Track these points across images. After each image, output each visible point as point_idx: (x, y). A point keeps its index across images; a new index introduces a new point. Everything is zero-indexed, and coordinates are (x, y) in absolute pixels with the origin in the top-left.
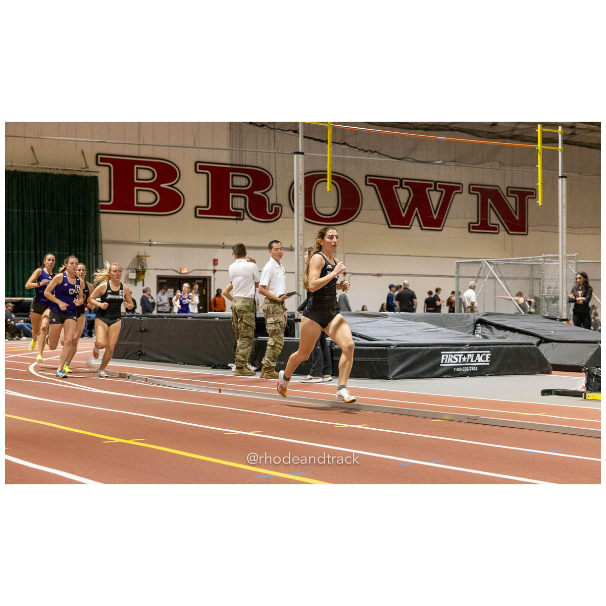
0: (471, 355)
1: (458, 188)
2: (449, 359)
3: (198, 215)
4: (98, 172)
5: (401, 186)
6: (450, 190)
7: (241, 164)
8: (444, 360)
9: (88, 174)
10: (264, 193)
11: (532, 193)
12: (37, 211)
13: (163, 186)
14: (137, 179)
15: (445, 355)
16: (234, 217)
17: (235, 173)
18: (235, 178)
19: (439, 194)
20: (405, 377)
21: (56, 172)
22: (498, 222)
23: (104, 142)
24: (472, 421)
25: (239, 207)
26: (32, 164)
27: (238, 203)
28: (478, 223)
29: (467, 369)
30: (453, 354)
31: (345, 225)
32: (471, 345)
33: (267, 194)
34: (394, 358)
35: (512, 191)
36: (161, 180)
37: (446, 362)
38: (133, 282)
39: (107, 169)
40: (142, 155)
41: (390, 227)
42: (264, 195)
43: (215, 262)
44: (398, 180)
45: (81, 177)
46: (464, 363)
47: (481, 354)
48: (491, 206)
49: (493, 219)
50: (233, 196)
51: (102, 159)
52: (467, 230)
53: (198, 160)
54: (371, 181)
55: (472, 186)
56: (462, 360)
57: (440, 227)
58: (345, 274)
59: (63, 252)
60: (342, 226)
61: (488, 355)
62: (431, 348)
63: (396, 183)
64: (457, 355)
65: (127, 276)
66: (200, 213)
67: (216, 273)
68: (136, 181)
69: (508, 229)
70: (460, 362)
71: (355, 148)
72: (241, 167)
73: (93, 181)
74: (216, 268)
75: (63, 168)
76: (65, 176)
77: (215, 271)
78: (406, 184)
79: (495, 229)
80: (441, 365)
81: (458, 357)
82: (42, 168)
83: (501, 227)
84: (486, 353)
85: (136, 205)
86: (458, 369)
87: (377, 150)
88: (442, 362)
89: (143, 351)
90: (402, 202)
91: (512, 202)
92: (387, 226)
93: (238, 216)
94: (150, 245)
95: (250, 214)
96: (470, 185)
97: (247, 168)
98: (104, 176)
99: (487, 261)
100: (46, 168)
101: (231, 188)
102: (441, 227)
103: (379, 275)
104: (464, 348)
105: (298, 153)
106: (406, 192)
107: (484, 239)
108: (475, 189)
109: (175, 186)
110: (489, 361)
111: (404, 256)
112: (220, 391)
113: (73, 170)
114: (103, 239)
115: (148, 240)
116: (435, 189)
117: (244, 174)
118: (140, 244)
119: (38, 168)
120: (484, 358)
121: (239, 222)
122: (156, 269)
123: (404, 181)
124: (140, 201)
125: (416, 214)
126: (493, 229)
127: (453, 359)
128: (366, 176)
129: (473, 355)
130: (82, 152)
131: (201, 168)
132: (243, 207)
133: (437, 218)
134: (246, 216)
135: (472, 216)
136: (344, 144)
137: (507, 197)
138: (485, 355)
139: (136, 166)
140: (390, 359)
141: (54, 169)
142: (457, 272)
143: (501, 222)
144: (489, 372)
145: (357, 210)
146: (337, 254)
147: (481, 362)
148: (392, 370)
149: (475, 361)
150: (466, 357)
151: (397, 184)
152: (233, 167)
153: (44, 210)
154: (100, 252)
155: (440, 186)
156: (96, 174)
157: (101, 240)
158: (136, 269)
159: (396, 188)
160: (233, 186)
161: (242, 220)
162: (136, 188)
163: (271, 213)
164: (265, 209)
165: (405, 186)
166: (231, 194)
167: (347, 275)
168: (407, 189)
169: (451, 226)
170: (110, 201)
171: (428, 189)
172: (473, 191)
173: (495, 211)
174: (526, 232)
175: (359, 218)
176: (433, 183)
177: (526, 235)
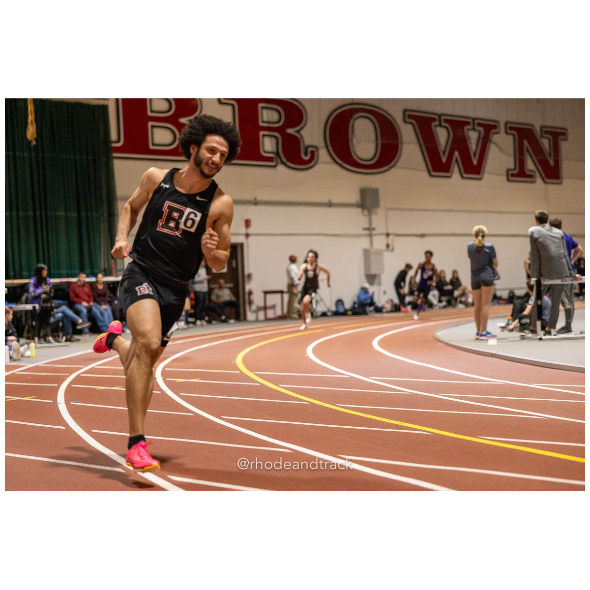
5: (440, 125)
6: (487, 130)
10: (297, 131)
11: (564, 134)
13: (182, 120)
14: (152, 111)
17: (265, 106)
18: (264, 111)
19: (477, 133)
22: (534, 169)
25: (271, 150)
27: (269, 145)
28: (516, 170)
31: (385, 173)
33: (303, 132)
35: (545, 131)
41: (431, 175)
42: (298, 135)
43: (248, 223)
48: (527, 148)
49: (530, 165)
52: (506, 178)
54: (410, 117)
55: (508, 125)
57: (479, 173)
58: (388, 235)
60: (381, 174)
63: (434, 120)
67: (251, 238)
68: (150, 114)
69: (544, 176)
74: (250, 231)
77: (247, 235)
78: (446, 121)
79: (531, 176)
83: (538, 175)
85: (151, 147)
91: (545, 143)
92: (426, 174)
93: (270, 162)
95: (284, 160)
96: (506, 123)
101: (261, 124)
102: (481, 175)
103: (422, 236)
106: (445, 131)
107: (521, 188)
108: (511, 128)
111: (446, 211)
116: (474, 129)
117: (274, 107)
123: (443, 118)
124: (156, 141)
125: (457, 161)
128: (405, 111)
132: (274, 150)
133: (477, 164)
134: (279, 161)
135: (509, 162)
137: (542, 139)
143: (537, 168)
146: (378, 210)
151: (436, 122)
154: (116, 213)
155: (479, 125)
156: (105, 103)
159: (435, 126)
160: (263, 122)
161: (275, 166)
162: (150, 124)
163: (306, 158)
164: (300, 153)
165: (444, 124)
166: (262, 133)
167: (391, 237)
168: (446, 127)
169: (490, 173)
170: (118, 141)
171: (466, 127)
172: (509, 131)
173: (530, 155)
174: (560, 180)
175: (399, 164)
176: (470, 121)
177: (560, 184)
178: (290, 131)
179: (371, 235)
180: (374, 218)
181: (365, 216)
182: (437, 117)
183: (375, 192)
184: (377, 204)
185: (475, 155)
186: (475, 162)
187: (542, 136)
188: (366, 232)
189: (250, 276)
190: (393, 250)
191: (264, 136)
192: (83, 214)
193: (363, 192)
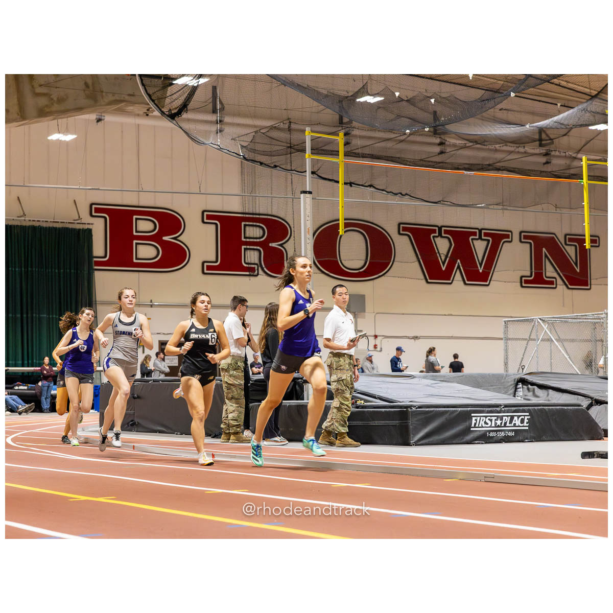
0: (506, 418)
1: (507, 236)
2: (481, 422)
3: (206, 271)
4: (92, 224)
5: (440, 235)
6: (497, 239)
7: (254, 212)
8: (475, 424)
9: (81, 227)
10: (281, 245)
11: (594, 241)
12: (23, 269)
13: (165, 238)
14: (137, 232)
15: (476, 418)
16: (248, 273)
17: (247, 223)
18: (247, 228)
19: (485, 243)
20: (430, 443)
21: (44, 225)
22: (555, 275)
23: (98, 189)
24: (489, 480)
25: (253, 262)
26: (18, 217)
27: (252, 257)
28: (531, 276)
29: (503, 434)
30: (486, 417)
31: (375, 281)
32: (506, 406)
33: (284, 245)
34: (416, 421)
35: (570, 238)
36: (163, 232)
37: (477, 426)
39: (102, 220)
40: (141, 204)
41: (428, 282)
42: (282, 248)
44: (437, 228)
45: (74, 230)
46: (498, 426)
47: (519, 417)
48: (546, 256)
49: (550, 271)
50: (245, 249)
51: (97, 210)
52: (519, 284)
53: (205, 209)
54: (405, 229)
55: (523, 234)
56: (496, 423)
57: (486, 282)
58: (376, 337)
59: (52, 314)
60: (372, 282)
61: (526, 417)
62: (459, 409)
63: (434, 231)
64: (490, 418)
66: (209, 269)
68: (135, 234)
69: (567, 282)
70: (493, 425)
71: (383, 190)
72: (254, 216)
73: (86, 235)
75: (52, 220)
76: (55, 229)
78: (446, 232)
79: (552, 283)
80: (472, 429)
81: (491, 420)
82: (30, 220)
83: (559, 281)
84: (524, 416)
85: (135, 261)
86: (492, 434)
87: (408, 192)
88: (473, 425)
89: (136, 420)
90: (440, 252)
91: (571, 251)
92: (423, 282)
93: (251, 271)
94: (151, 306)
95: (265, 269)
96: (521, 233)
97: (261, 217)
98: (99, 229)
99: (540, 319)
100: (33, 221)
101: (243, 239)
102: (488, 282)
103: (416, 338)
104: (498, 409)
105: (305, 192)
106: (446, 241)
107: (538, 294)
108: (526, 236)
109: (179, 238)
110: (528, 425)
111: (445, 315)
112: (213, 456)
113: (64, 222)
114: (97, 300)
115: (150, 301)
116: (480, 238)
117: (258, 224)
119: (25, 220)
120: (522, 421)
121: (252, 278)
122: (158, 334)
123: (443, 229)
124: (140, 255)
125: (459, 267)
126: (550, 283)
127: (486, 423)
128: (399, 224)
129: (509, 417)
130: (75, 201)
131: (209, 217)
132: (257, 261)
133: (483, 271)
134: (261, 272)
135: (526, 270)
136: (370, 186)
137: (566, 247)
138: (523, 417)
139: (135, 217)
140: (412, 422)
141: (43, 221)
142: (506, 332)
143: (559, 274)
144: (529, 438)
145: (389, 263)
146: (366, 314)
147: (519, 426)
148: (415, 435)
149: (512, 425)
150: (502, 419)
151: (436, 233)
152: (245, 216)
153: (32, 267)
155: (486, 234)
156: (90, 227)
157: (96, 301)
159: (434, 237)
160: (246, 237)
161: (256, 276)
162: (135, 242)
165: (445, 235)
166: (244, 247)
167: (379, 338)
168: (447, 238)
169: (499, 280)
170: (105, 257)
171: (472, 237)
172: (524, 240)
173: (551, 262)
174: (589, 286)
175: (390, 273)
176: (477, 231)
177: (588, 289)
183: (362, 298)
184: (363, 310)
186: (481, 270)
187: (566, 244)
190: (381, 351)
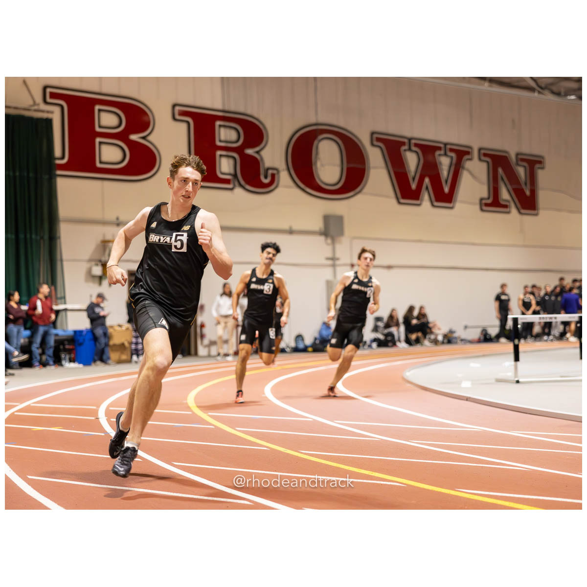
4: (52, 112)
5: (410, 149)
6: (461, 154)
7: (229, 110)
9: (39, 115)
10: (257, 152)
11: (540, 162)
13: (134, 137)
14: (100, 127)
17: (222, 123)
18: (221, 130)
19: (449, 159)
22: (509, 198)
25: (228, 172)
27: (225, 166)
28: (489, 199)
31: (350, 199)
33: (263, 153)
35: (521, 158)
38: (97, 280)
39: (58, 108)
40: (104, 90)
41: (399, 203)
42: (257, 156)
45: (31, 120)
48: (502, 179)
49: (505, 195)
51: (51, 94)
52: (479, 207)
53: (175, 101)
54: (378, 140)
55: (482, 151)
57: (451, 203)
58: (353, 266)
63: (403, 144)
65: (89, 272)
68: (98, 129)
69: (519, 205)
72: (229, 115)
78: (416, 145)
79: (506, 206)
83: (512, 205)
85: (98, 165)
90: (411, 169)
91: (521, 172)
92: (394, 201)
93: (227, 184)
94: (118, 225)
95: (242, 182)
96: (480, 150)
97: (236, 116)
101: (218, 143)
102: (453, 203)
103: (389, 267)
106: (415, 156)
107: (495, 218)
108: (485, 154)
109: (149, 138)
111: (414, 241)
115: (115, 218)
116: (445, 154)
117: (234, 125)
118: (104, 223)
123: (413, 141)
124: (104, 158)
125: (427, 188)
126: (504, 207)
128: (373, 133)
130: (24, 82)
131: (181, 113)
132: (232, 171)
133: (448, 192)
134: (236, 183)
135: (483, 191)
137: (517, 167)
139: (97, 107)
143: (512, 197)
145: (363, 179)
146: (343, 239)
151: (405, 146)
152: (219, 114)
154: (58, 235)
155: (452, 150)
156: (49, 116)
157: (59, 217)
158: (100, 261)
159: (405, 150)
160: (220, 141)
161: (232, 189)
162: (98, 140)
163: (266, 181)
164: (259, 175)
165: (414, 148)
166: (219, 153)
168: (416, 152)
169: (463, 202)
170: (63, 158)
171: (438, 153)
172: (483, 158)
173: (505, 184)
174: (536, 211)
175: (365, 190)
176: (442, 146)
177: (536, 215)
178: (250, 151)
179: (334, 266)
180: (338, 247)
181: (328, 244)
182: (406, 141)
183: (340, 219)
184: (341, 233)
185: (446, 182)
186: (446, 190)
187: (517, 164)
188: (330, 262)
189: (202, 307)
191: (221, 156)
192: (22, 236)
193: (327, 219)
